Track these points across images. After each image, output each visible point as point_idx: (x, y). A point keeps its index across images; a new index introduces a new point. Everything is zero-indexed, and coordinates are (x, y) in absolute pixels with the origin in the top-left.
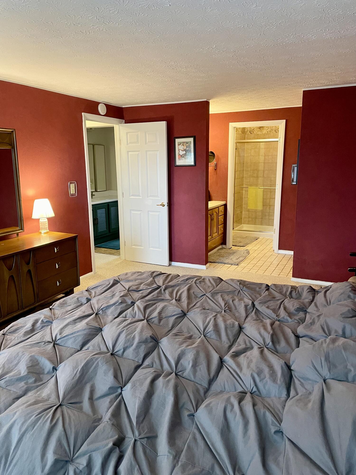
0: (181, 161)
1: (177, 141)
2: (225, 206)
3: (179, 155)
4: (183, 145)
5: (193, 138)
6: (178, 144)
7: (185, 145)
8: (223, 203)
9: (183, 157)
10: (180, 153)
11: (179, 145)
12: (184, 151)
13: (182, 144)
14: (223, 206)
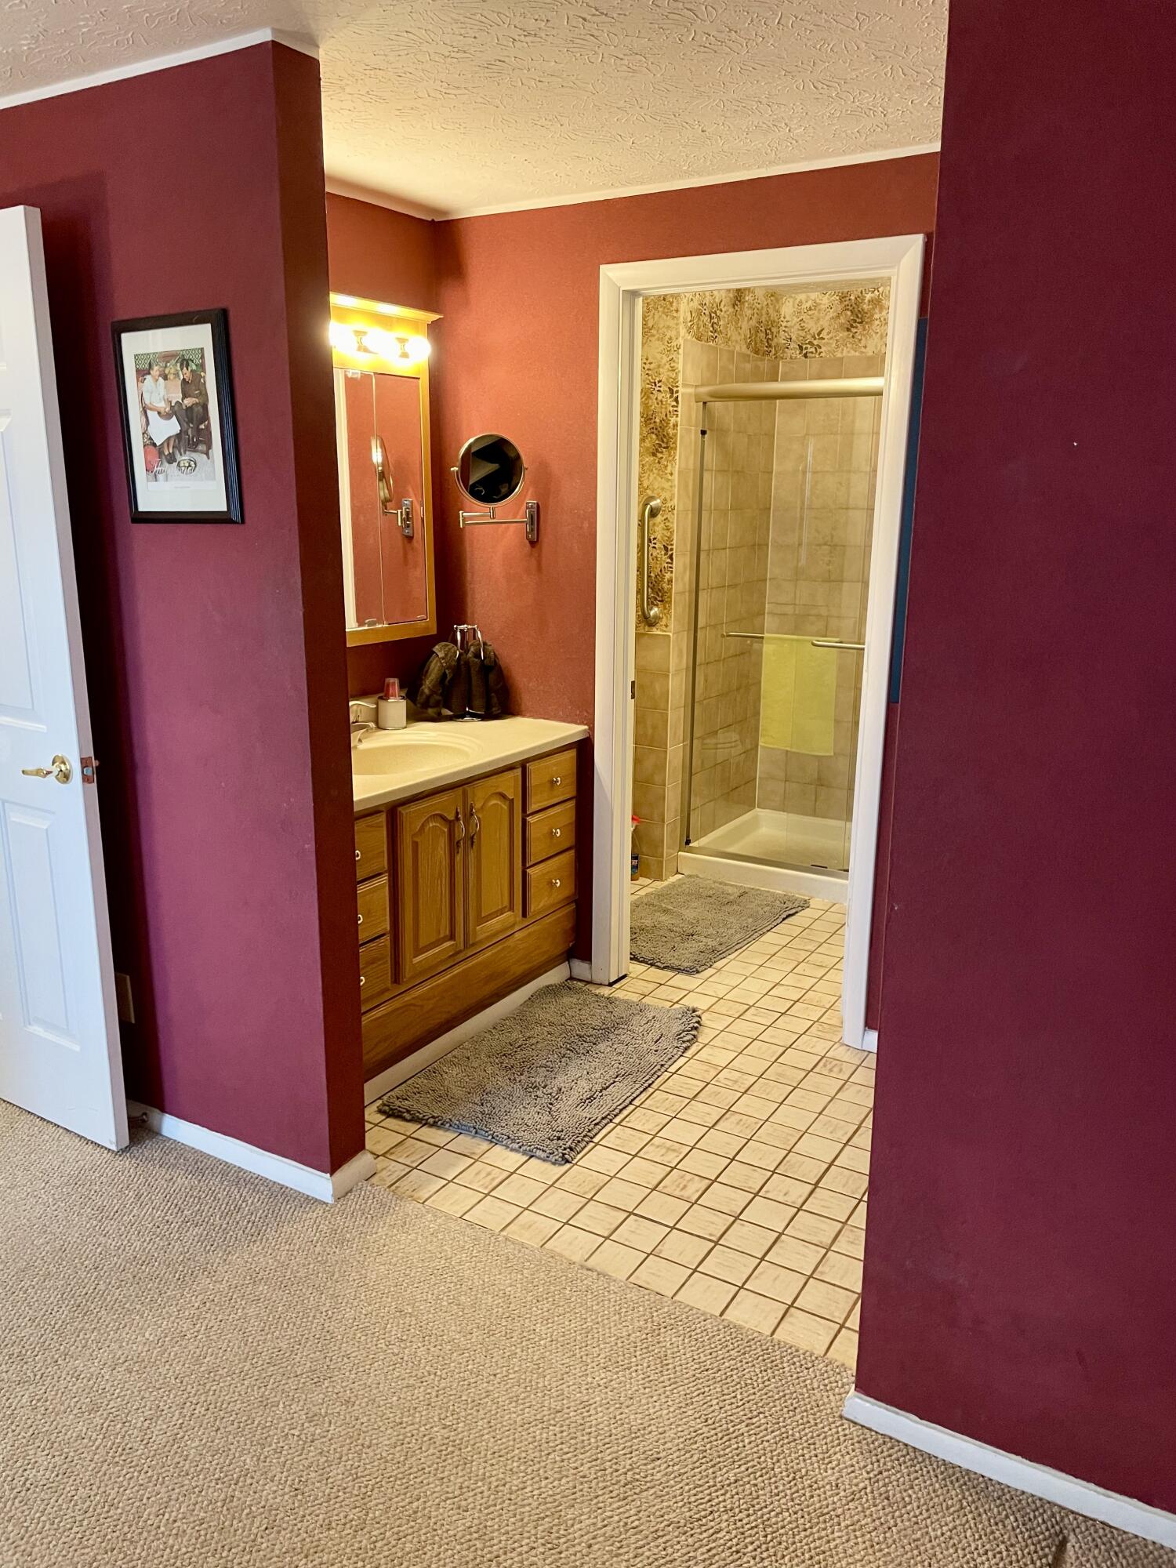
0: (161, 484)
1: (135, 345)
2: (584, 749)
3: (150, 443)
4: (165, 378)
5: (207, 328)
6: (138, 371)
7: (177, 375)
8: (571, 731)
9: (171, 459)
10: (150, 430)
11: (142, 374)
12: (168, 416)
13: (156, 370)
14: (573, 753)
